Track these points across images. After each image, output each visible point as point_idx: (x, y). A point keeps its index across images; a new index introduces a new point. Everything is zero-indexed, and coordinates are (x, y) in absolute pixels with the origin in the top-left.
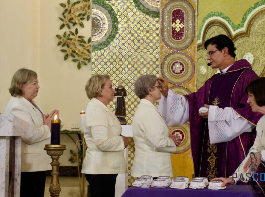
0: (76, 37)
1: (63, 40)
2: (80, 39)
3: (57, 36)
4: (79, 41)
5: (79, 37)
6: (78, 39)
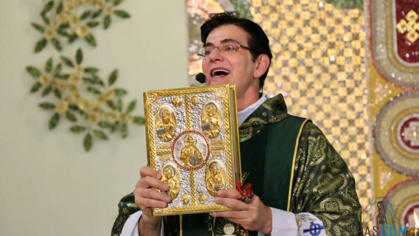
0: (79, 70)
1: (45, 79)
2: (89, 76)
3: (30, 69)
4: (85, 80)
5: (87, 70)
6: (82, 74)
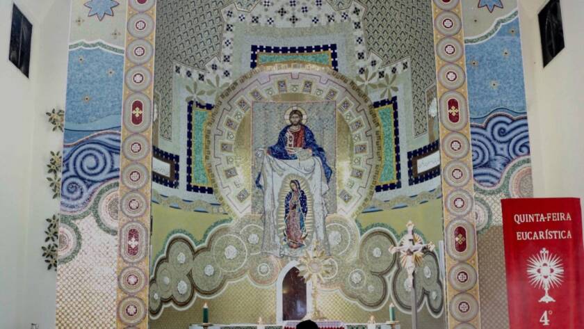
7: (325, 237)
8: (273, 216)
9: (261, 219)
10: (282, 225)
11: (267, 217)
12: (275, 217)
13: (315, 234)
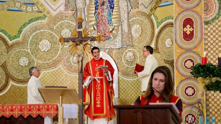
7: (128, 30)
8: (84, 13)
9: (73, 15)
10: (93, 21)
11: (79, 13)
12: (86, 14)
13: (120, 27)
